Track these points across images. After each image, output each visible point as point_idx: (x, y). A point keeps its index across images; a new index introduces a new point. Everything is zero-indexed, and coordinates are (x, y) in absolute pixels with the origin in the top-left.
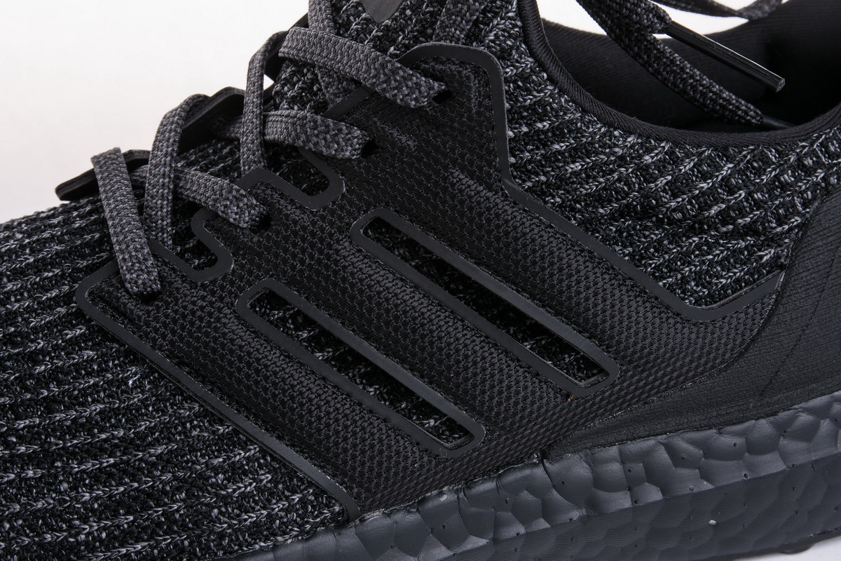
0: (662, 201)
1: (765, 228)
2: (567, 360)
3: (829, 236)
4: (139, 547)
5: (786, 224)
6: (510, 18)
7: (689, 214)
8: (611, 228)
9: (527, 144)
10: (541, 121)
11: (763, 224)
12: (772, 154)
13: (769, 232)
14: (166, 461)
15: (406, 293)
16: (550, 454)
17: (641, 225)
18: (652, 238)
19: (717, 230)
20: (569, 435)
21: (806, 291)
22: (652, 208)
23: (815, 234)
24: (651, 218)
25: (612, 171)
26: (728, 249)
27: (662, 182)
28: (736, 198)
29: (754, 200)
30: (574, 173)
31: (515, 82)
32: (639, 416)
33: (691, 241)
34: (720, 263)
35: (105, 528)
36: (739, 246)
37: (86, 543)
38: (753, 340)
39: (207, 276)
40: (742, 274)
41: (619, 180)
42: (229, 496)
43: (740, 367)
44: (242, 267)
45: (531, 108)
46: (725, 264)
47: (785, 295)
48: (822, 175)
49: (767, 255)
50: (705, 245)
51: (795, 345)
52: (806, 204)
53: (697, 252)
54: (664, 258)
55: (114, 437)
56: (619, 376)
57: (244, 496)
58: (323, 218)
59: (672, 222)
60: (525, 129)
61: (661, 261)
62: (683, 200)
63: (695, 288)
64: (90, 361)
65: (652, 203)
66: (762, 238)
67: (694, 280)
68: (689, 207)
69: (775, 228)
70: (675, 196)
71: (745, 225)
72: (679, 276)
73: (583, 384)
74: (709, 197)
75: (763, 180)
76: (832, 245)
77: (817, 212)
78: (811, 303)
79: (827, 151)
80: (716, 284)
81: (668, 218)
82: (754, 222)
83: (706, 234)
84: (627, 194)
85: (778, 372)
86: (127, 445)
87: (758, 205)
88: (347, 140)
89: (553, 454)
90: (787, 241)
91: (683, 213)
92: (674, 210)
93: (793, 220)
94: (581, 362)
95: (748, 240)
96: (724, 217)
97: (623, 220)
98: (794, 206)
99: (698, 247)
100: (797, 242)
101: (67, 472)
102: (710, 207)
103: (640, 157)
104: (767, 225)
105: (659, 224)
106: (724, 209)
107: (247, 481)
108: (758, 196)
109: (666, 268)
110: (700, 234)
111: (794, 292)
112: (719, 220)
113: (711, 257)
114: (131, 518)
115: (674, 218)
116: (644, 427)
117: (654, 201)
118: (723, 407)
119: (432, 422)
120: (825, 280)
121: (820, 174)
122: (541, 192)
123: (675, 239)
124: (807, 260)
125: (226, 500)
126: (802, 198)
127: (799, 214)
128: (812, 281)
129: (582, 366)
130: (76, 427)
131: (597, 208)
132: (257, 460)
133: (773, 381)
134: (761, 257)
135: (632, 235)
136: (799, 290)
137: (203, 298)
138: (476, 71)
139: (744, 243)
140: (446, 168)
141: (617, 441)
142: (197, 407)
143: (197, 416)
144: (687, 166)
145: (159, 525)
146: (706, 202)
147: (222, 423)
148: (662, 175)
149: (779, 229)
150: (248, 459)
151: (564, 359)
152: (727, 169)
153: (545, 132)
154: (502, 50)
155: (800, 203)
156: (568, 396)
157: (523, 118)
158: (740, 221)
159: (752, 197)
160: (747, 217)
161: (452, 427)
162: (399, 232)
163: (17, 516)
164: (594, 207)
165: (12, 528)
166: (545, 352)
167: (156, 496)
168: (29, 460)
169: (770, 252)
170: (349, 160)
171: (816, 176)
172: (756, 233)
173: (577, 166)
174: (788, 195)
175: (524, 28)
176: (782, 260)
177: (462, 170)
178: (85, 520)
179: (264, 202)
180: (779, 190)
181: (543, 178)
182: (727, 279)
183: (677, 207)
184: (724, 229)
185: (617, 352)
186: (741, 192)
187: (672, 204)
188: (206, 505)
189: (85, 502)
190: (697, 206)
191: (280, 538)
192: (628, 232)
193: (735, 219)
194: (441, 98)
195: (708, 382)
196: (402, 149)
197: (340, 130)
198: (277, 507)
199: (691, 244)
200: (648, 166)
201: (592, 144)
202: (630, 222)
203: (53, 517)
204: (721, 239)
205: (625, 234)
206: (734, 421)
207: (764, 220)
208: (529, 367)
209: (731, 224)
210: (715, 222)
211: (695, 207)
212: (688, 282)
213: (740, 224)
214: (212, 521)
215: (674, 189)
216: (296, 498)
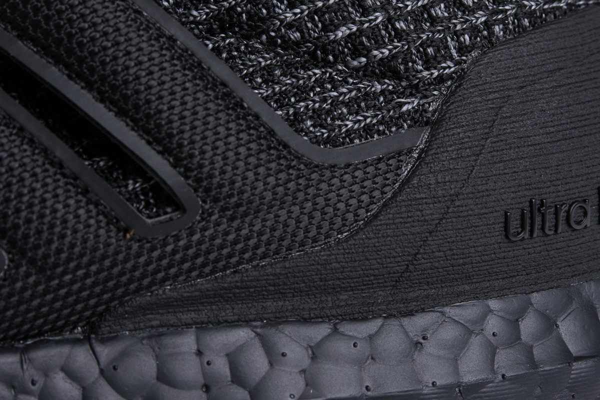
0: (274, 11)
1: (407, 69)
2: (131, 187)
3: (490, 93)
5: (435, 68)
7: (310, 35)
8: (208, 42)
11: (405, 62)
13: (413, 76)
16: (100, 327)
17: (246, 46)
18: (260, 63)
19: (345, 63)
20: (127, 301)
21: (458, 150)
22: (263, 20)
23: (472, 87)
24: (259, 35)
26: (359, 90)
28: (370, 21)
29: (395, 29)
32: (225, 288)
33: (310, 73)
34: (346, 104)
36: (373, 89)
38: (385, 205)
40: (375, 121)
43: (367, 238)
46: (354, 106)
47: (430, 153)
48: (483, 19)
49: (409, 104)
50: (329, 83)
51: (441, 219)
52: (462, 49)
53: (318, 89)
54: (274, 89)
56: (198, 218)
59: (287, 44)
61: (269, 92)
62: (302, 12)
63: (311, 129)
65: (262, 13)
66: (404, 84)
67: (311, 118)
68: (310, 25)
69: (421, 71)
71: (381, 59)
72: (291, 111)
73: (149, 221)
74: (336, 15)
75: (407, 6)
76: (493, 104)
77: (476, 61)
78: (463, 166)
80: (340, 126)
81: (282, 37)
82: (394, 57)
83: (331, 68)
85: (417, 254)
87: (400, 35)
89: (104, 328)
90: (435, 93)
91: (301, 32)
92: (290, 26)
93: (444, 65)
94: (151, 194)
95: (385, 83)
96: (356, 47)
97: (223, 35)
98: (446, 47)
99: (320, 82)
100: (449, 97)
102: (337, 28)
104: (410, 64)
105: (270, 45)
106: (354, 33)
108: (401, 25)
109: (275, 102)
110: (323, 67)
111: (442, 150)
112: (349, 49)
113: (335, 94)
115: (290, 39)
116: (233, 309)
117: (264, 11)
118: (341, 297)
120: (483, 142)
121: (482, 17)
123: (290, 69)
124: (461, 114)
126: (457, 41)
127: (452, 59)
128: (466, 140)
129: (152, 201)
131: (189, 9)
133: (411, 267)
134: (401, 105)
135: (234, 57)
136: (449, 149)
139: (379, 87)
141: (196, 323)
146: (332, 21)
149: (425, 73)
151: (126, 186)
155: (455, 48)
156: (126, 231)
158: (375, 52)
159: (393, 26)
160: (384, 48)
169: (413, 102)
171: (475, 17)
172: (396, 75)
174: (439, 31)
176: (429, 115)
180: (428, 24)
182: (355, 123)
183: (294, 20)
184: (355, 63)
185: (198, 181)
186: (377, 14)
187: (288, 15)
190: (320, 25)
192: (229, 53)
193: (369, 50)
195: (322, 253)
199: (310, 77)
202: (232, 40)
204: (351, 76)
205: (224, 55)
206: (356, 316)
207: (407, 57)
208: (76, 179)
209: (363, 57)
210: (343, 52)
211: (317, 27)
212: (303, 121)
213: (375, 56)
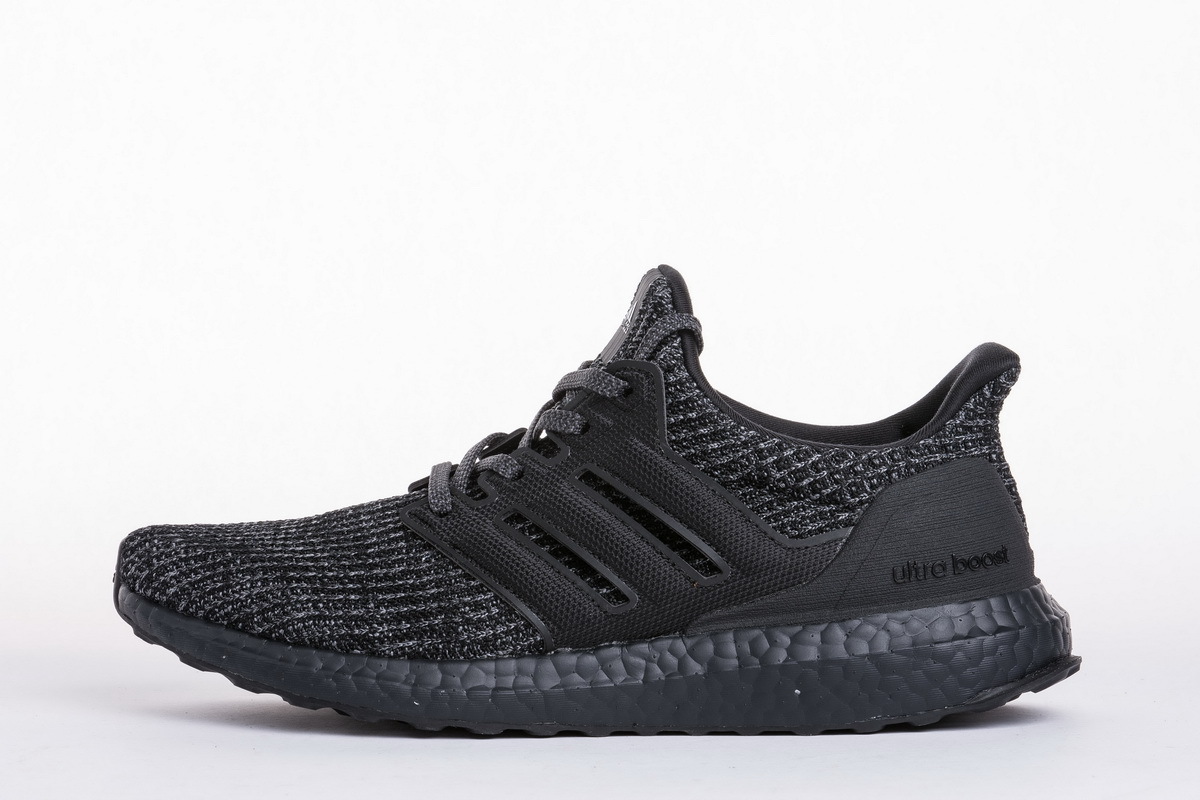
0: (771, 473)
1: (841, 499)
2: (698, 563)
4: (411, 643)
5: (857, 497)
6: (674, 347)
7: (790, 485)
8: (739, 491)
9: (683, 429)
10: (691, 412)
11: (840, 495)
12: (851, 455)
13: (846, 502)
14: (435, 598)
15: (596, 509)
16: (687, 631)
17: (759, 492)
18: (766, 500)
19: (809, 498)
20: (699, 618)
21: (866, 537)
22: (765, 478)
23: (878, 506)
24: (764, 486)
25: (738, 451)
26: (817, 511)
27: (770, 460)
28: (821, 476)
29: (834, 478)
30: (714, 450)
31: (675, 386)
32: (748, 611)
33: (792, 504)
34: (809, 518)
35: (391, 630)
36: (824, 510)
37: (379, 638)
38: (827, 566)
39: (480, 505)
40: (824, 526)
41: (742, 457)
42: (471, 619)
44: (503, 499)
45: (685, 402)
46: (813, 519)
47: (852, 539)
49: (843, 516)
50: (801, 508)
51: (857, 573)
52: (872, 487)
53: (795, 512)
54: (773, 512)
55: (407, 583)
56: (730, 575)
57: (480, 620)
58: (555, 471)
59: (779, 490)
60: (682, 417)
61: (770, 514)
62: (785, 474)
63: (790, 531)
64: (401, 548)
66: (840, 506)
67: (790, 526)
68: (789, 480)
69: (850, 499)
70: (779, 470)
71: (828, 495)
72: (780, 523)
73: (705, 578)
74: (802, 473)
75: (841, 467)
77: (881, 493)
79: (892, 458)
80: (805, 529)
81: (776, 487)
82: (834, 493)
83: (802, 500)
84: (747, 466)
85: (845, 591)
86: (414, 587)
87: (837, 482)
88: (572, 421)
89: (689, 632)
90: (858, 510)
91: (785, 483)
92: (779, 481)
93: (862, 495)
94: (707, 566)
95: (830, 506)
96: (814, 489)
97: (747, 487)
98: (863, 486)
99: (797, 508)
100: (866, 512)
101: (375, 599)
102: (803, 480)
103: (757, 443)
104: (843, 496)
105: (771, 491)
106: (812, 482)
107: (483, 612)
108: (837, 477)
109: (773, 519)
110: (798, 500)
111: (858, 537)
112: (810, 490)
113: (804, 513)
114: (409, 626)
115: (780, 487)
116: (752, 621)
117: (765, 474)
118: (807, 614)
119: (605, 591)
120: (880, 533)
121: (884, 469)
122: (691, 459)
123: (781, 502)
124: (872, 520)
125: (468, 621)
126: (869, 483)
127: (866, 492)
128: (871, 532)
129: (708, 569)
130: (386, 577)
131: (729, 475)
132: (492, 601)
133: (843, 598)
134: (839, 517)
136: (861, 537)
137: (476, 515)
138: (647, 375)
139: (827, 509)
140: (628, 436)
141: (734, 628)
142: (460, 571)
143: (459, 576)
144: (789, 453)
145: (425, 632)
146: (800, 477)
147: (474, 580)
148: (771, 455)
149: (852, 500)
150: (486, 600)
151: (695, 562)
152: (816, 457)
153: (694, 420)
154: (668, 366)
155: (868, 486)
156: (694, 583)
157: (681, 410)
158: (824, 491)
160: (829, 489)
161: (619, 596)
162: (601, 480)
163: (340, 617)
164: (726, 474)
165: (336, 625)
166: (686, 558)
167: (425, 615)
168: (354, 591)
170: (572, 434)
171: (881, 470)
172: (836, 503)
173: (715, 445)
174: (859, 478)
175: (684, 355)
176: (854, 521)
177: (638, 437)
178: (380, 624)
179: (521, 463)
180: (853, 475)
181: (693, 451)
182: (813, 527)
183: (781, 478)
184: (814, 497)
185: (729, 558)
186: (825, 472)
187: (778, 476)
188: (456, 623)
189: (382, 615)
191: (501, 652)
193: (820, 490)
194: (628, 392)
196: (603, 425)
197: (568, 415)
198: (500, 629)
199: (791, 506)
200: (762, 450)
201: (724, 431)
202: (751, 489)
203: (361, 621)
204: (812, 504)
206: (815, 622)
207: (841, 493)
209: (818, 494)
210: (808, 492)
211: (793, 480)
212: (786, 528)
213: (824, 493)
214: (458, 633)
215: (779, 465)
216: (513, 626)
